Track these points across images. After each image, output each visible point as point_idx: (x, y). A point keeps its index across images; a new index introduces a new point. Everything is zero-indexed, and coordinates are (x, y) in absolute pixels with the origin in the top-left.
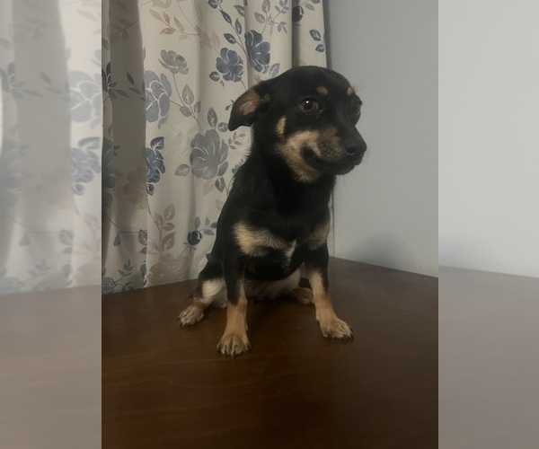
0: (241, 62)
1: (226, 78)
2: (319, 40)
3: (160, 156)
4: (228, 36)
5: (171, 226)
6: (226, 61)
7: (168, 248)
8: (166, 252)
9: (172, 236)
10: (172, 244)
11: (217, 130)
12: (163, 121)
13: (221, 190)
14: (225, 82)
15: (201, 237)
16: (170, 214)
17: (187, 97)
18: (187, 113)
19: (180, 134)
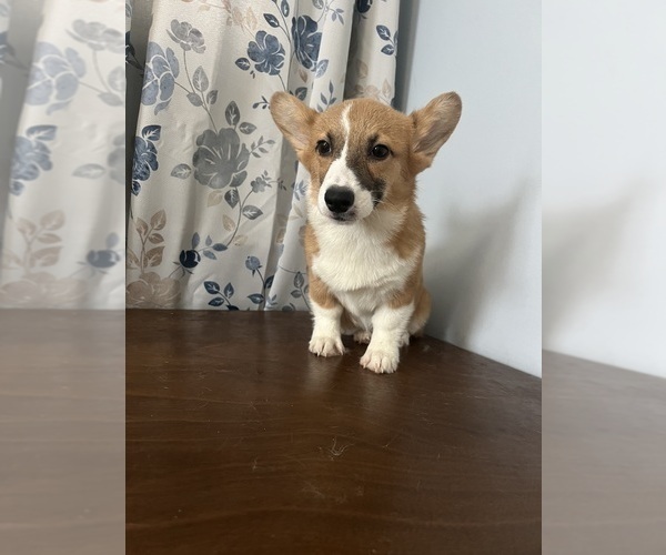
0: (282, 51)
1: (259, 68)
2: (387, 39)
3: (153, 148)
4: (269, 18)
5: (159, 238)
6: (263, 48)
7: (153, 265)
8: (149, 269)
9: (160, 250)
10: (158, 261)
11: (238, 130)
12: (161, 107)
13: (233, 205)
14: (256, 72)
15: (199, 260)
16: (159, 223)
17: (199, 82)
18: (197, 102)
19: (183, 127)
